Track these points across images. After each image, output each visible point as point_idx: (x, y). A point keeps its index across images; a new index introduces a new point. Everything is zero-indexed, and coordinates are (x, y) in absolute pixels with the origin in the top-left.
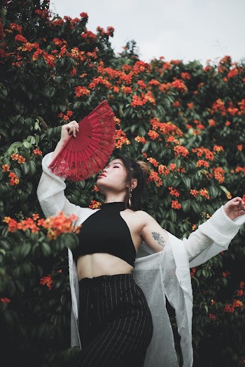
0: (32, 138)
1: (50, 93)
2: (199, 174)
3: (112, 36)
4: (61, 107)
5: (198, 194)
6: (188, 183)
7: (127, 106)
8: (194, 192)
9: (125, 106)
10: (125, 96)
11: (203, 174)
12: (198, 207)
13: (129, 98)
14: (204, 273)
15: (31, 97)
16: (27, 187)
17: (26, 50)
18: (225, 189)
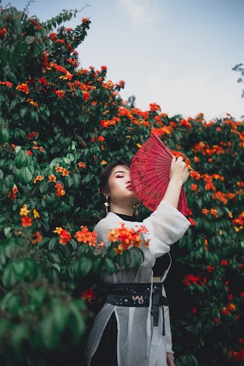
0: (71, 155)
1: (85, 120)
2: (208, 196)
3: (123, 88)
4: (91, 134)
5: (209, 213)
6: (200, 203)
7: (147, 136)
8: (205, 211)
9: (144, 137)
10: (145, 128)
11: (211, 197)
12: (208, 224)
13: (147, 131)
14: (215, 283)
15: (68, 122)
16: (69, 200)
17: (66, 78)
18: (227, 210)
